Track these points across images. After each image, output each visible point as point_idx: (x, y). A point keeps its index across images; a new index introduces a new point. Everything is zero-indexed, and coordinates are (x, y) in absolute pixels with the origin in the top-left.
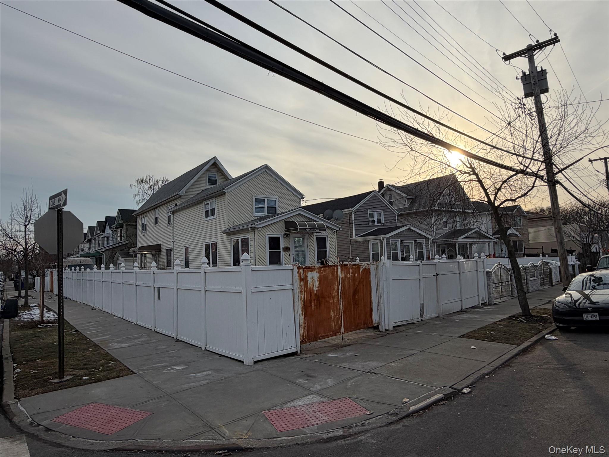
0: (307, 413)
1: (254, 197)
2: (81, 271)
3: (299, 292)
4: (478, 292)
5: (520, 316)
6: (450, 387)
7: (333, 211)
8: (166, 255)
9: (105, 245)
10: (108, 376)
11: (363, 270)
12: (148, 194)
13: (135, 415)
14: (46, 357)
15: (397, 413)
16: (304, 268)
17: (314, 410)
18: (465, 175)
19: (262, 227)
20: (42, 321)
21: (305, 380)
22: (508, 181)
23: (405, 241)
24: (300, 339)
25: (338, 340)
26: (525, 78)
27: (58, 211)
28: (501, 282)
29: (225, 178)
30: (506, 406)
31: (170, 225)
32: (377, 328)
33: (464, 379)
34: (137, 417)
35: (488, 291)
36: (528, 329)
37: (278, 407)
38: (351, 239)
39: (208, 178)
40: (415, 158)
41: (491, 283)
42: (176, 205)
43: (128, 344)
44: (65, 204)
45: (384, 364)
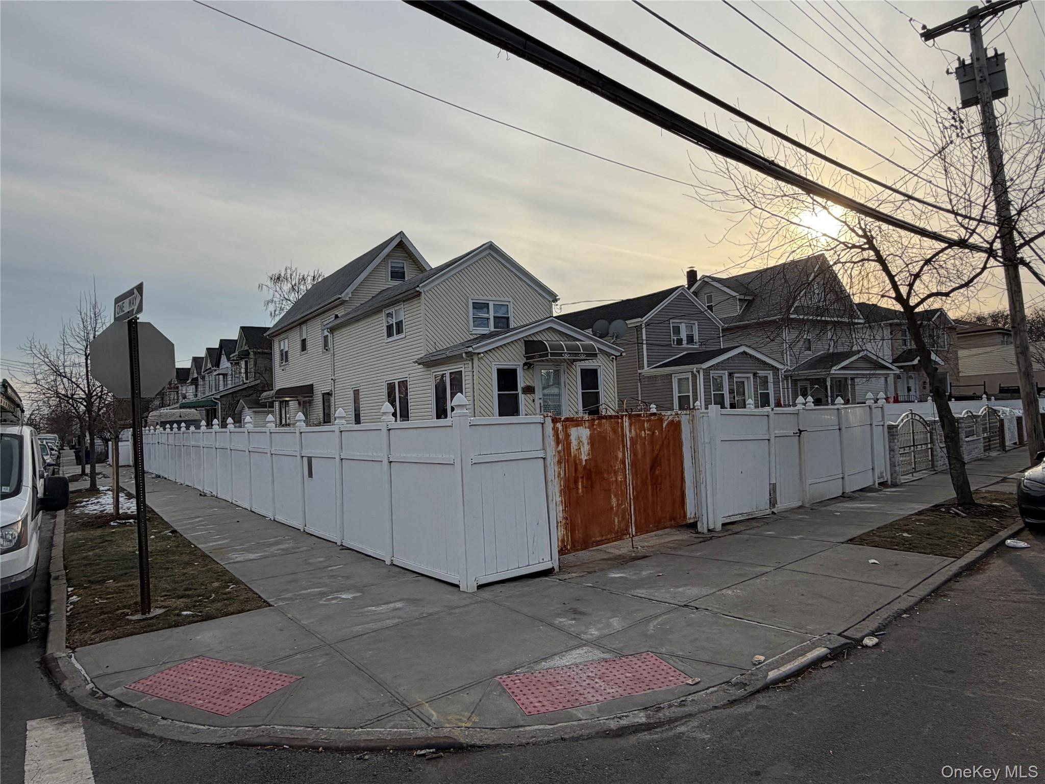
0: (578, 680)
1: (470, 300)
2: (181, 432)
3: (556, 464)
4: (873, 462)
5: (953, 505)
6: (839, 635)
7: (610, 322)
8: (322, 402)
9: (221, 388)
10: (225, 610)
11: (668, 424)
12: (289, 300)
13: (271, 680)
14: (121, 575)
15: (745, 682)
16: (563, 421)
17: (590, 674)
18: (853, 250)
19: (486, 352)
20: (117, 516)
21: (570, 620)
22: (934, 260)
23: (736, 375)
24: (558, 547)
25: (624, 548)
26: (964, 71)
27: (130, 322)
28: (914, 446)
29: (420, 270)
30: (952, 672)
31: (328, 352)
32: (693, 526)
33: (864, 620)
34: (274, 684)
35: (890, 460)
36: (972, 529)
37: (524, 670)
38: (639, 371)
39: (390, 269)
40: (761, 221)
41: (896, 447)
42: (337, 317)
43: (258, 555)
44: (140, 309)
45: (712, 592)
